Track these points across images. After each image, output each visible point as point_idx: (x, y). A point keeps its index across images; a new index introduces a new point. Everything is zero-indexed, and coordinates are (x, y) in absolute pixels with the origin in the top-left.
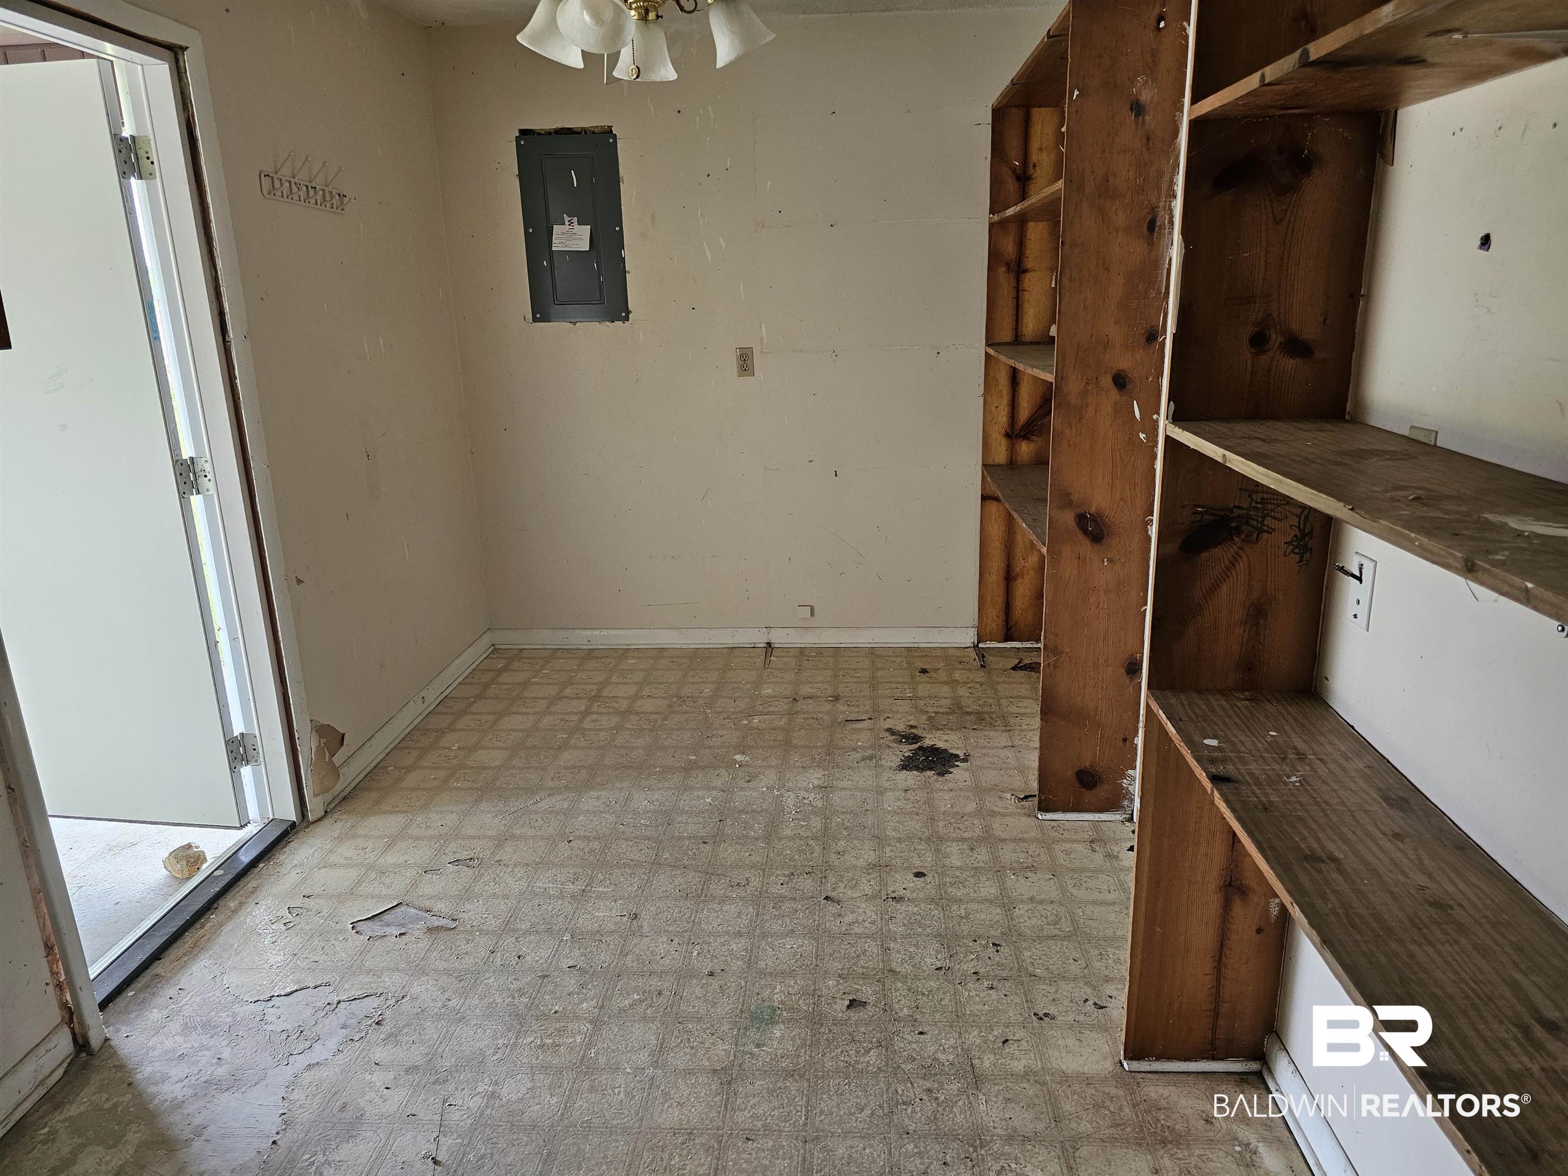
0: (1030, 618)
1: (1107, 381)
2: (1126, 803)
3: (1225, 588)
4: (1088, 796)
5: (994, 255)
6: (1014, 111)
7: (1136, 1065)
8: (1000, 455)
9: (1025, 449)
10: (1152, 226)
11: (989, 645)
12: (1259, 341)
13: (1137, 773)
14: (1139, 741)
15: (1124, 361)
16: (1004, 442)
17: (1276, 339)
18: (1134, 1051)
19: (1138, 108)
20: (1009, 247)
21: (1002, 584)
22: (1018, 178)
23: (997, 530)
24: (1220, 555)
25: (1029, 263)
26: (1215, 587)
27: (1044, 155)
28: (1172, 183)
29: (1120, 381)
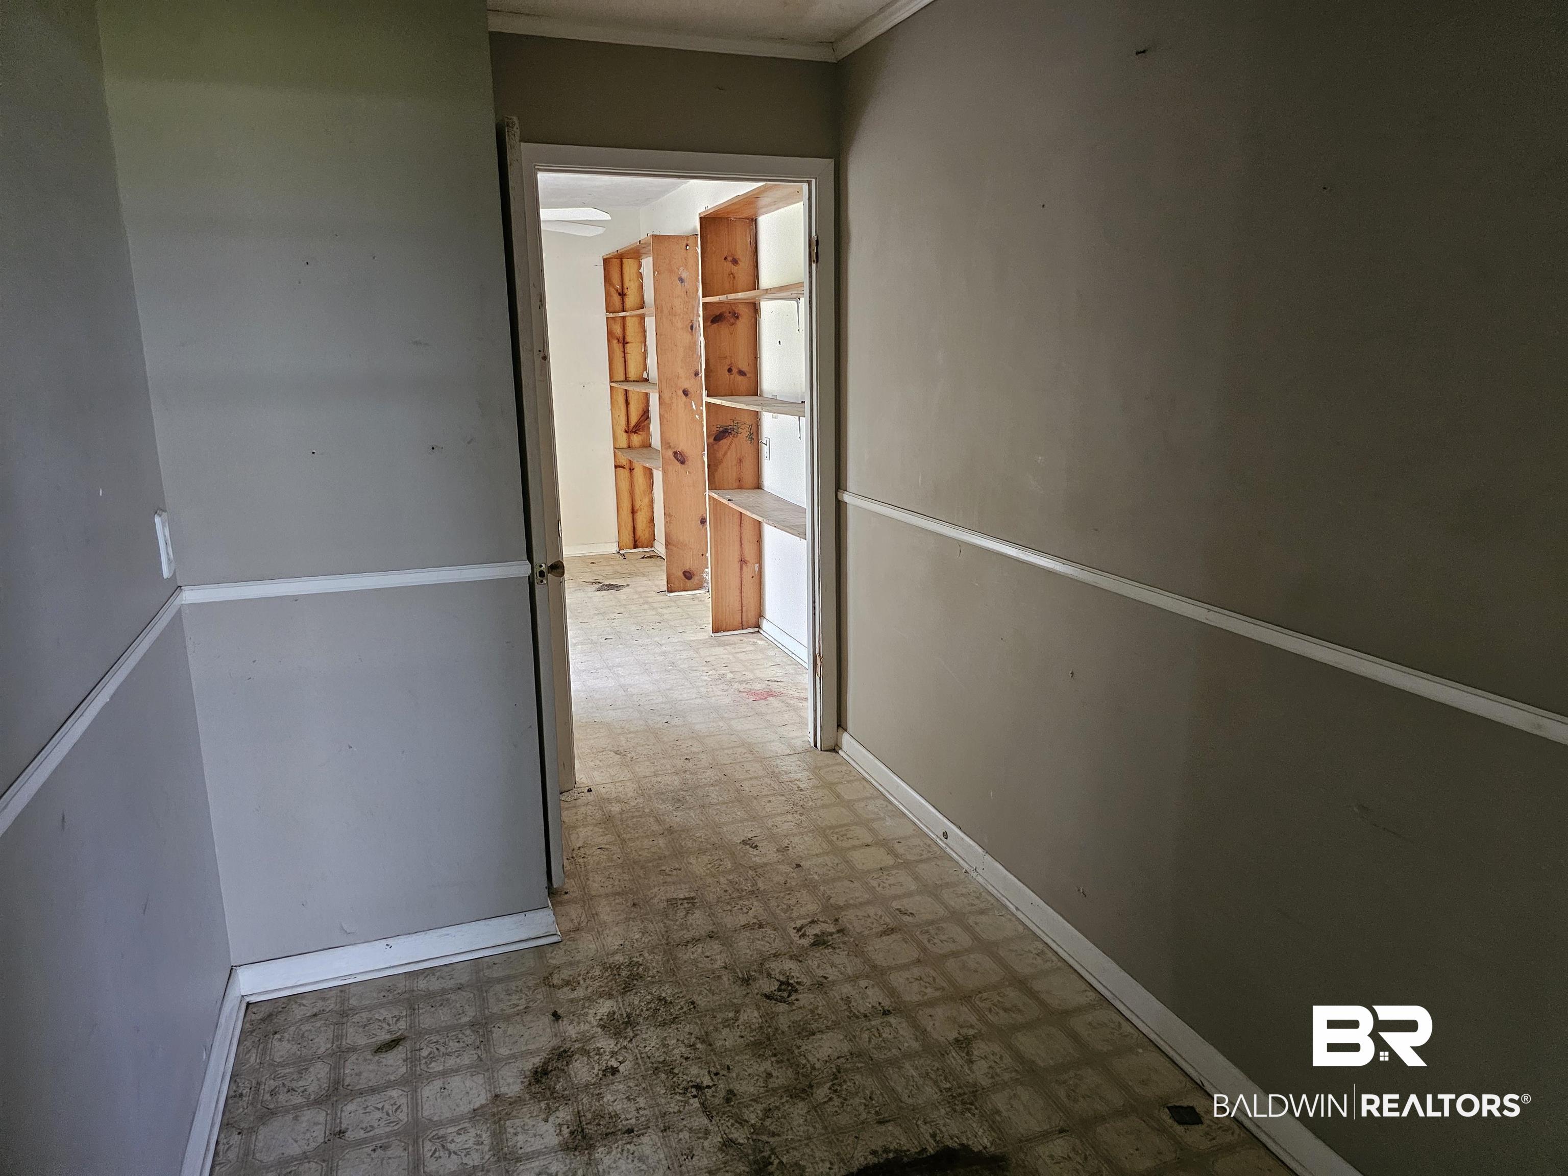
0: (647, 535)
1: (680, 393)
2: (705, 585)
3: (729, 454)
4: (689, 583)
5: (610, 333)
6: (615, 260)
7: (717, 635)
8: (623, 443)
9: (636, 439)
10: (692, 327)
11: (625, 551)
12: (730, 370)
13: (709, 570)
14: (708, 555)
15: (686, 385)
16: (625, 435)
17: (735, 370)
18: (716, 630)
19: (681, 280)
20: (618, 330)
21: (630, 515)
22: (620, 294)
23: (625, 485)
24: (724, 442)
25: (628, 339)
26: (726, 453)
27: (632, 282)
28: (698, 311)
29: (686, 393)
